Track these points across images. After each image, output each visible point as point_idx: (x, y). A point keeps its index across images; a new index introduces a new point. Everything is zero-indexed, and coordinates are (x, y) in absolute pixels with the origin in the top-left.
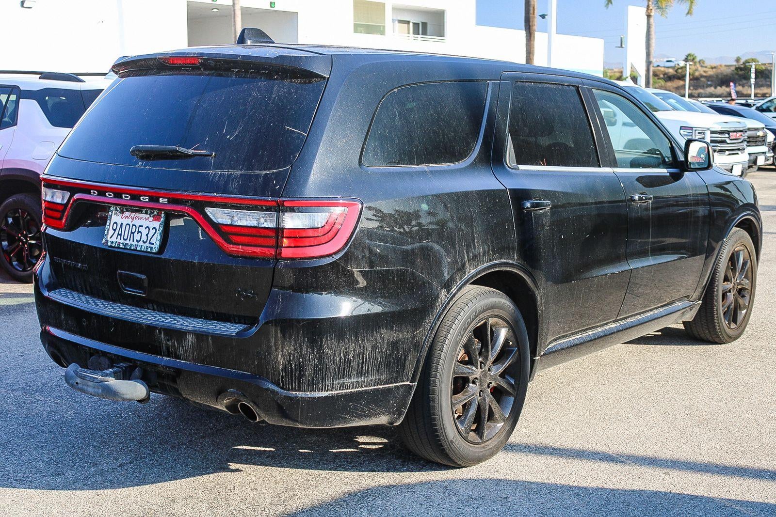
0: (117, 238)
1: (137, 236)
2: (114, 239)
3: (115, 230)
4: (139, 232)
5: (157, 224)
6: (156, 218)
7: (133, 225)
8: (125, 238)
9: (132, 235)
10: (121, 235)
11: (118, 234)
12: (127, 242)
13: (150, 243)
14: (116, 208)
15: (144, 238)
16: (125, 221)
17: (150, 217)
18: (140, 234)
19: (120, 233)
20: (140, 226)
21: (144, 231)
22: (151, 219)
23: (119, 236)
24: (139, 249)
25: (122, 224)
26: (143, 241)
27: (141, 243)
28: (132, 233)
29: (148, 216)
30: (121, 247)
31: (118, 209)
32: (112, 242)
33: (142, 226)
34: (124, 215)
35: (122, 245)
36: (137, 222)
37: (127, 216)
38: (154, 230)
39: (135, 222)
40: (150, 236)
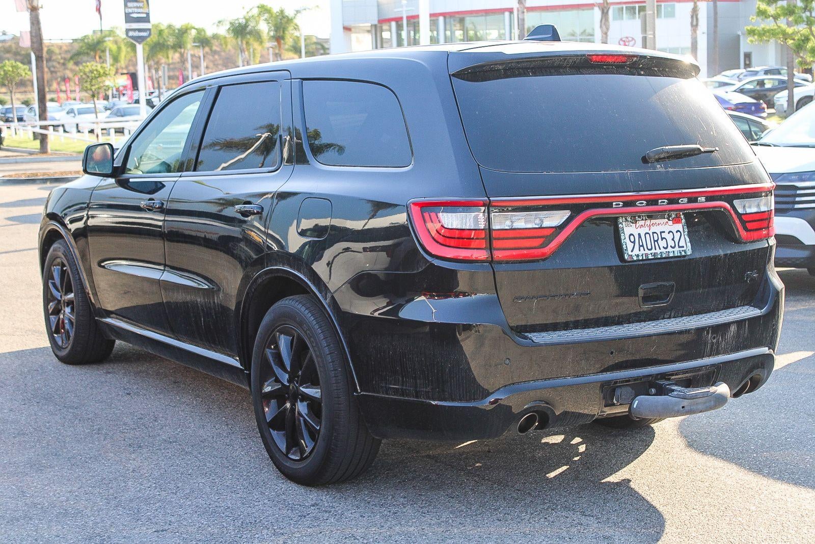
0: (640, 251)
1: (662, 243)
2: (636, 251)
3: (634, 242)
4: (662, 239)
5: (679, 227)
6: (677, 220)
7: (653, 233)
8: (650, 247)
9: (656, 243)
10: (643, 246)
11: (640, 246)
12: (653, 251)
13: (679, 247)
14: (626, 219)
15: (671, 243)
16: (642, 231)
17: (669, 220)
18: (664, 240)
19: (641, 244)
20: (661, 233)
21: (669, 237)
22: (670, 223)
23: (642, 248)
24: (671, 255)
25: (639, 235)
26: (671, 246)
27: (669, 249)
28: (655, 241)
29: (667, 220)
30: (649, 258)
31: (629, 219)
32: (638, 256)
33: (664, 232)
34: (637, 225)
35: (650, 255)
36: (657, 229)
37: (642, 225)
38: (679, 233)
39: (653, 229)
40: (676, 240)
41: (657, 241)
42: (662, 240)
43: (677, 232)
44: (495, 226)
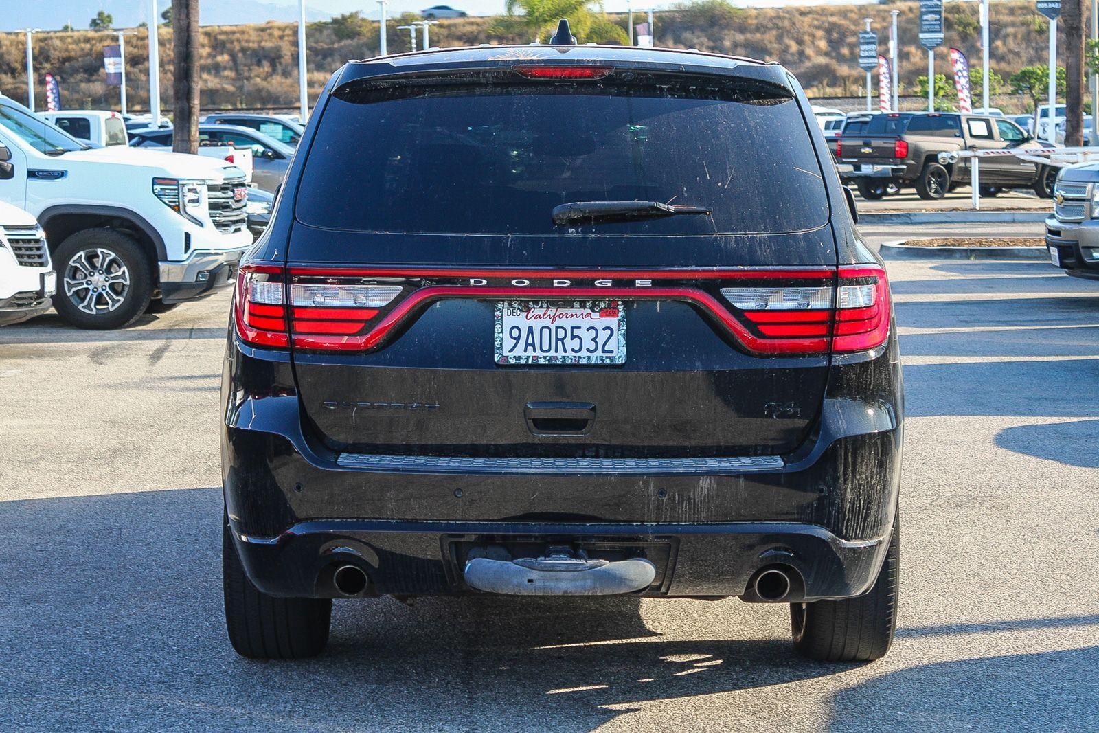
0: (525, 351)
1: (571, 344)
2: (519, 351)
3: (518, 339)
4: (573, 337)
5: (612, 322)
6: (608, 312)
7: (557, 328)
8: (545, 348)
9: (560, 343)
10: (533, 345)
11: (527, 345)
12: (551, 354)
13: (604, 351)
14: (510, 305)
15: (588, 344)
16: (537, 324)
17: (594, 311)
18: (577, 340)
19: (530, 342)
20: (573, 328)
21: (587, 337)
22: (596, 315)
23: (530, 348)
24: (583, 362)
25: (530, 330)
26: (587, 349)
27: (584, 353)
28: (557, 339)
29: (589, 311)
30: (540, 363)
31: (516, 306)
32: (519, 358)
33: (580, 328)
34: (531, 314)
35: (543, 359)
36: (567, 323)
37: (539, 315)
38: (608, 332)
39: (558, 322)
40: (601, 341)
41: (562, 340)
42: (572, 339)
43: (604, 329)
44: (296, 302)
